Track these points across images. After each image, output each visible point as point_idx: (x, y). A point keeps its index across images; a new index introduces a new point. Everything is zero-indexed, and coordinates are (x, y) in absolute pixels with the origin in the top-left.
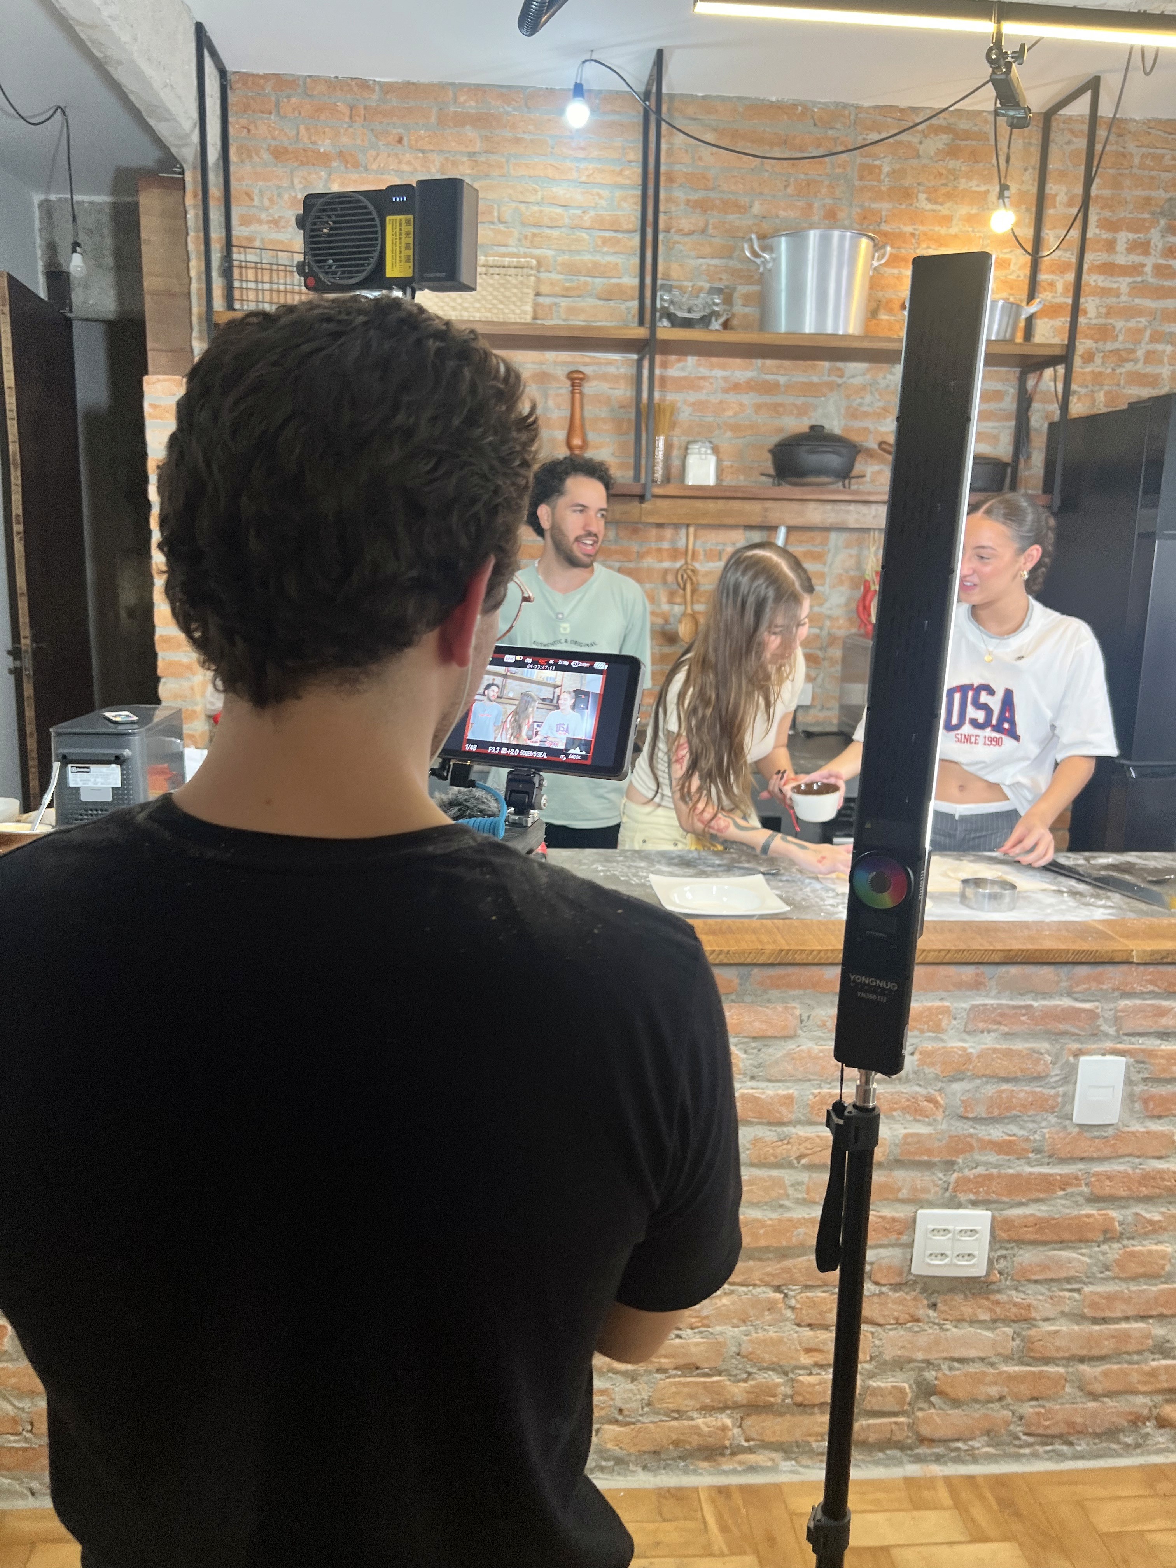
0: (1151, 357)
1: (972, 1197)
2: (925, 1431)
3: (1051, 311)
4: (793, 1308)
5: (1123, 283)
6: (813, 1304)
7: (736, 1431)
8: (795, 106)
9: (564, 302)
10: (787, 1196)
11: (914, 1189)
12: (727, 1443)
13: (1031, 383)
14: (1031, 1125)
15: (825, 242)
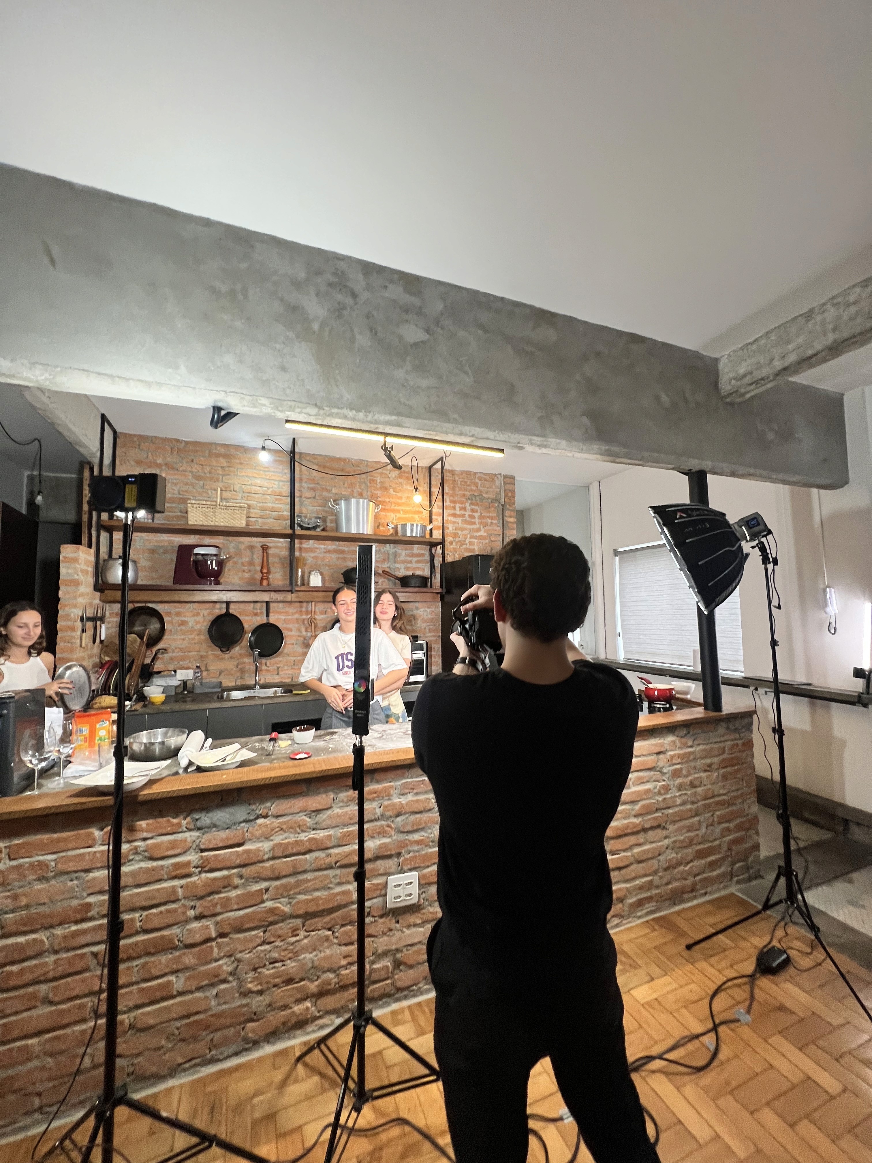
0: (471, 543)
1: (409, 867)
2: (399, 984)
3: (438, 528)
4: (337, 938)
5: (459, 520)
6: (346, 933)
7: (313, 1009)
8: (345, 459)
9: (260, 520)
10: (331, 882)
11: (385, 868)
12: (309, 1016)
13: (433, 551)
14: (429, 831)
15: (358, 503)
